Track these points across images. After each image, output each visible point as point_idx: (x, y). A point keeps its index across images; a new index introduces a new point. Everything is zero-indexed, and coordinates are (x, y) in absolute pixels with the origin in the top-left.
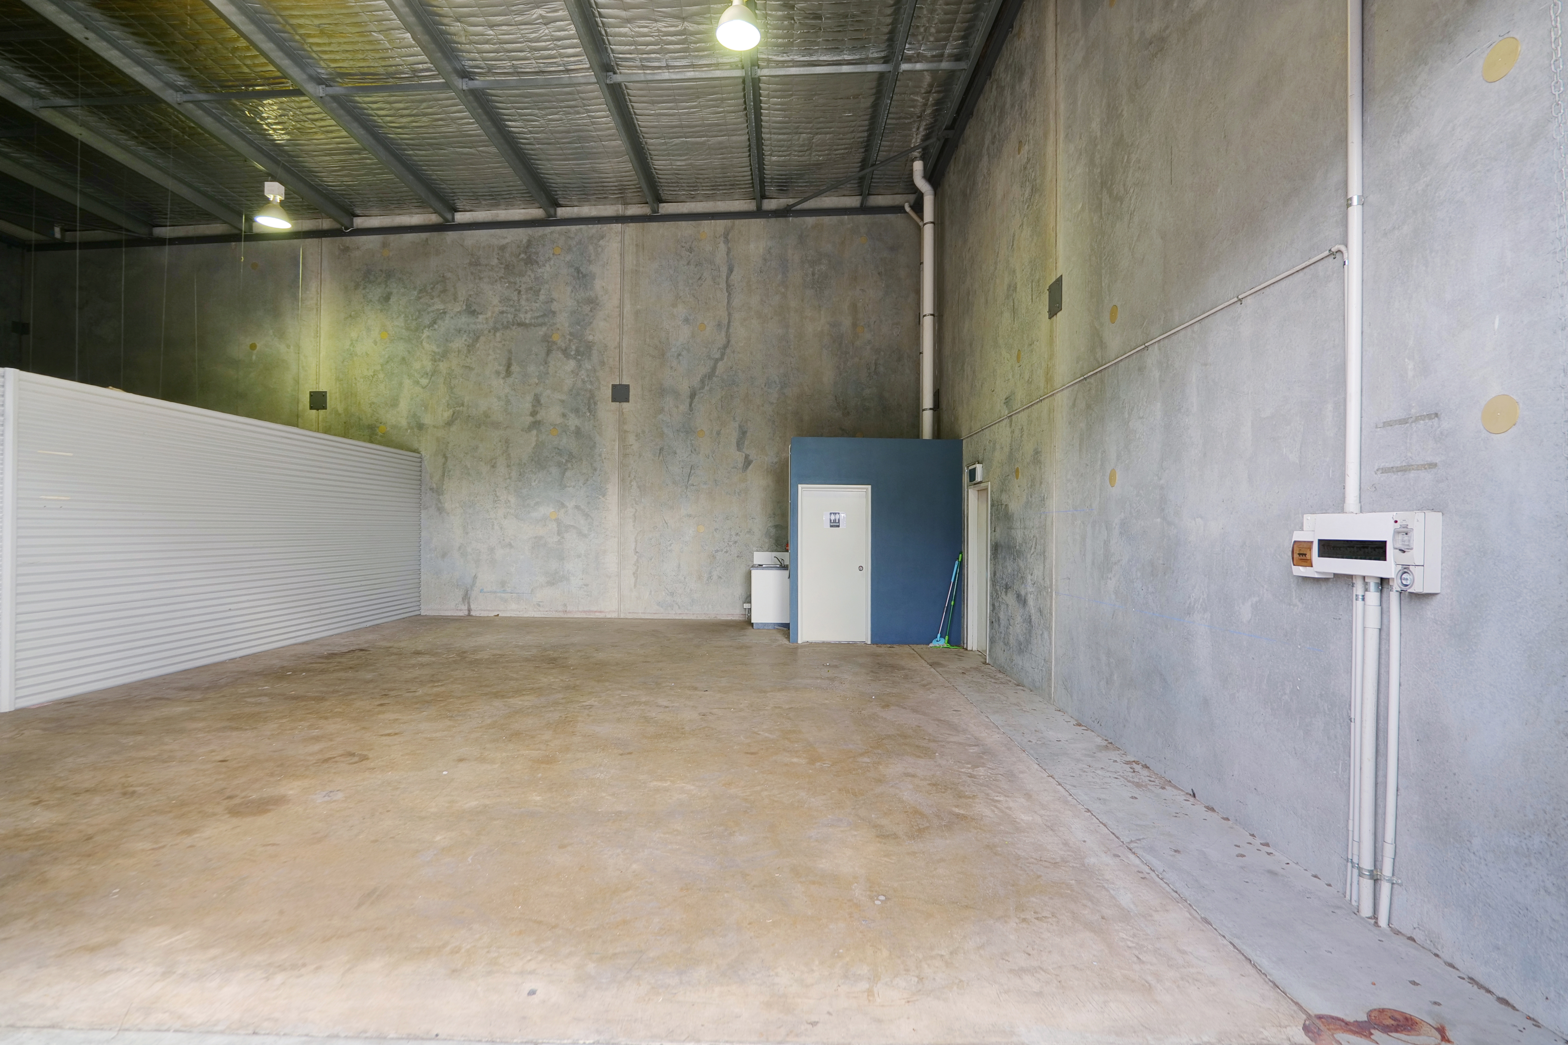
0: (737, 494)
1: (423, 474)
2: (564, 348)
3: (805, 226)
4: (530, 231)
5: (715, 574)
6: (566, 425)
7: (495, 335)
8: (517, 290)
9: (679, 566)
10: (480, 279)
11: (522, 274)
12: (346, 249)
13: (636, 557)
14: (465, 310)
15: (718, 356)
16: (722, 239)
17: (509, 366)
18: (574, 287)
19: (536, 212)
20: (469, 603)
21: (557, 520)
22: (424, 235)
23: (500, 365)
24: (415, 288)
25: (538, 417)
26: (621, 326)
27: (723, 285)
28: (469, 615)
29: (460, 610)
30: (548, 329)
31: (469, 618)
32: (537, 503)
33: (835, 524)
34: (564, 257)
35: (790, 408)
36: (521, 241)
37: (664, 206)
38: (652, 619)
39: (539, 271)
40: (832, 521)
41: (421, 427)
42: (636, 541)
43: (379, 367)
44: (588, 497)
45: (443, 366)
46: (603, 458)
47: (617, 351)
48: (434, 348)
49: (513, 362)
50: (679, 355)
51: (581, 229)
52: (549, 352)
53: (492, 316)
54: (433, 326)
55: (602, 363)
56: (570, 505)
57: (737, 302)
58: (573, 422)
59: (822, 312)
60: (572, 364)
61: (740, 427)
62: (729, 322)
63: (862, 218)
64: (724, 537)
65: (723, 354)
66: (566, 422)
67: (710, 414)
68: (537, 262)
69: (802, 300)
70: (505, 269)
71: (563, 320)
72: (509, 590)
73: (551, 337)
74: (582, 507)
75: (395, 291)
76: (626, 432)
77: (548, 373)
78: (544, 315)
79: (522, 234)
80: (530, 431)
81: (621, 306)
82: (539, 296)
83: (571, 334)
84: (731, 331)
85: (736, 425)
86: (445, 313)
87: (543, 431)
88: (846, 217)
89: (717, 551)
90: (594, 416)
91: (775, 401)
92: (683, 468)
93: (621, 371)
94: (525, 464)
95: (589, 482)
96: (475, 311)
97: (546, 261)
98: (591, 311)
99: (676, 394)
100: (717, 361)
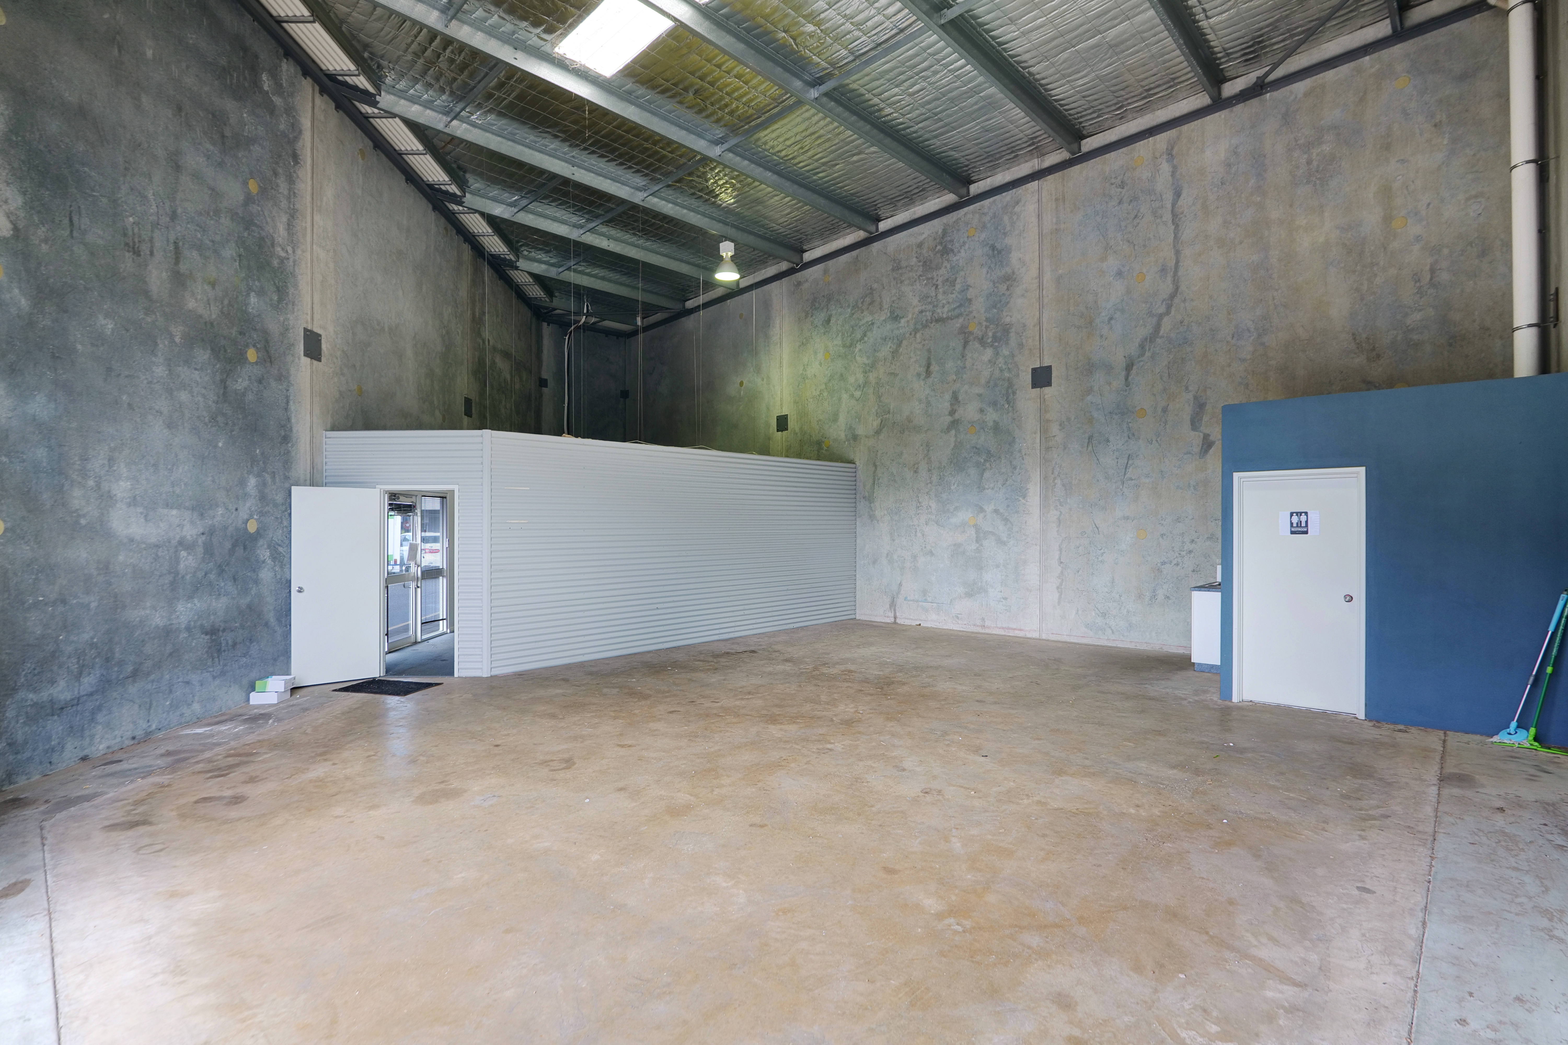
0: (1192, 488)
1: (858, 484)
2: (980, 337)
3: (1292, 98)
4: (945, 219)
5: (1161, 594)
6: (984, 422)
7: (915, 337)
8: (934, 285)
9: (1113, 581)
10: (901, 282)
11: (938, 268)
12: (799, 284)
13: (1060, 568)
14: (889, 317)
15: (1162, 310)
16: (1165, 157)
17: (928, 366)
18: (990, 267)
19: (949, 198)
20: (895, 610)
21: (975, 526)
22: (854, 253)
23: (920, 366)
24: (849, 306)
25: (957, 416)
26: (1040, 299)
27: (1168, 217)
28: (895, 623)
29: (888, 617)
30: (964, 320)
31: (894, 626)
32: (956, 508)
33: (1300, 529)
34: (979, 237)
35: (1273, 363)
36: (937, 233)
37: (1087, 143)
38: (1078, 644)
39: (955, 259)
40: (1295, 525)
41: (855, 438)
42: (1060, 550)
43: (823, 387)
44: (1007, 499)
45: (872, 377)
46: (1023, 454)
47: (1037, 328)
48: (865, 360)
49: (933, 362)
50: (1111, 319)
51: (994, 201)
52: (966, 344)
53: (912, 318)
54: (863, 339)
55: (1021, 346)
56: (989, 508)
57: (1188, 232)
58: (991, 416)
59: (1326, 214)
60: (989, 353)
61: (1195, 398)
62: (1177, 262)
63: (1398, 50)
64: (1173, 545)
65: (1169, 307)
66: (984, 417)
67: (1153, 386)
68: (952, 250)
69: (1291, 206)
70: (923, 266)
71: (979, 307)
72: (929, 599)
73: (967, 327)
74: (1001, 511)
75: (834, 312)
76: (1048, 421)
77: (965, 368)
78: (961, 305)
79: (936, 224)
80: (949, 432)
81: (1040, 276)
82: (954, 286)
83: (987, 320)
84: (1180, 274)
85: (1190, 396)
86: (873, 324)
87: (961, 430)
88: (1367, 58)
89: (1163, 563)
90: (1013, 407)
91: (1249, 357)
92: (1117, 459)
93: (1041, 350)
94: (944, 467)
95: (1008, 483)
96: (898, 316)
97: (961, 247)
98: (1008, 289)
99: (1109, 368)
100: (1161, 317)
